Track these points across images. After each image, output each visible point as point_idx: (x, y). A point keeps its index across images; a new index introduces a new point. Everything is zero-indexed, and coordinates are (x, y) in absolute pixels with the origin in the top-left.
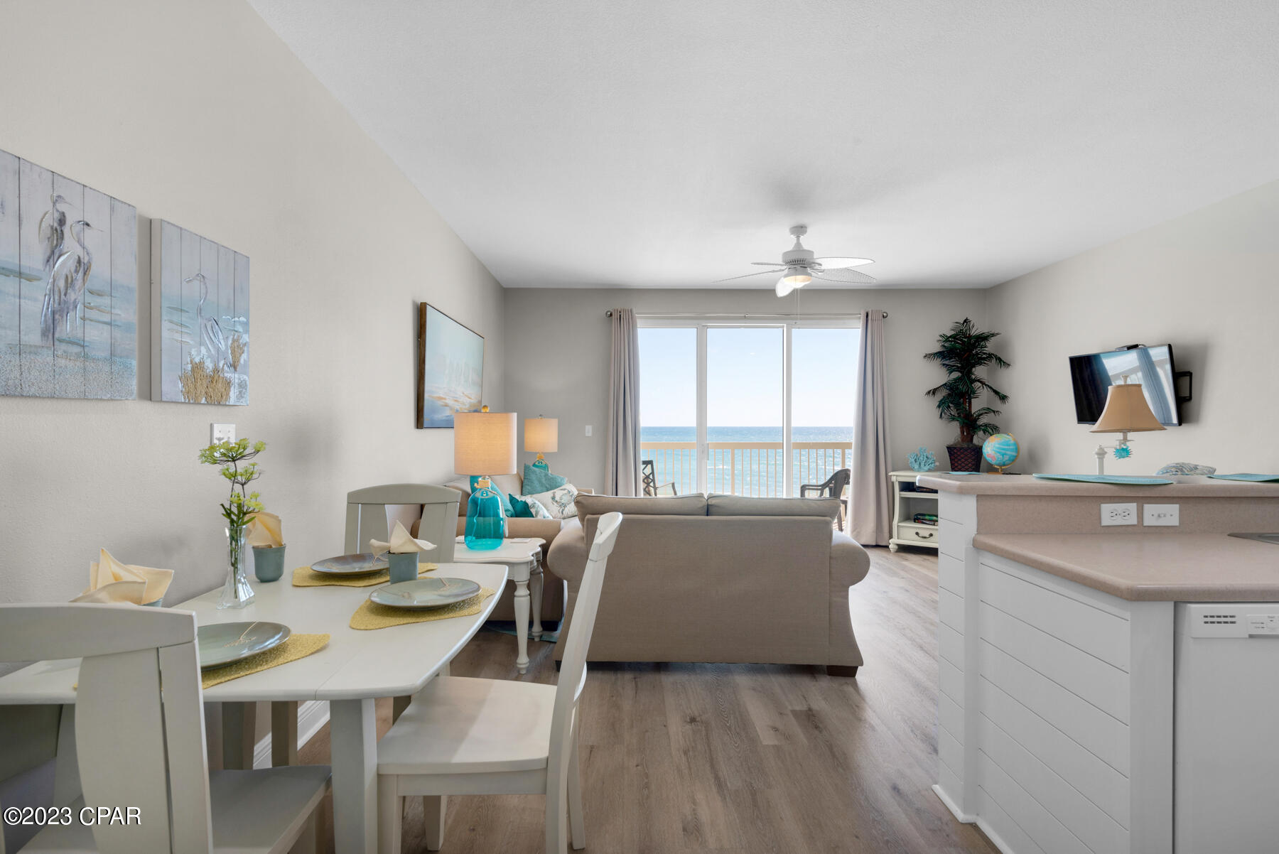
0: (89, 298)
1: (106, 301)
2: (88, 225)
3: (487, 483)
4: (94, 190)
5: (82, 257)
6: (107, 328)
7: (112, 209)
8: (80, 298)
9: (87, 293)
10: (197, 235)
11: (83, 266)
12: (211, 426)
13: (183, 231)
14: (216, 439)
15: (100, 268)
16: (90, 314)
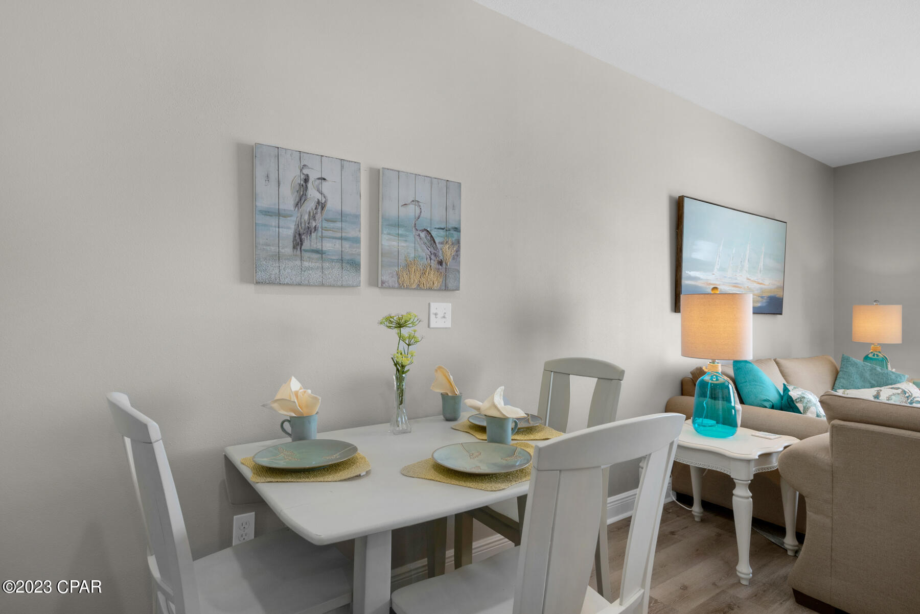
0: (325, 224)
1: (339, 225)
2: (324, 179)
3: (717, 367)
4: (329, 157)
5: (320, 199)
6: (339, 242)
7: (342, 167)
8: (319, 225)
9: (324, 221)
10: (413, 174)
11: (321, 205)
12: (429, 304)
13: (401, 174)
14: (433, 314)
15: (333, 204)
16: (325, 233)
